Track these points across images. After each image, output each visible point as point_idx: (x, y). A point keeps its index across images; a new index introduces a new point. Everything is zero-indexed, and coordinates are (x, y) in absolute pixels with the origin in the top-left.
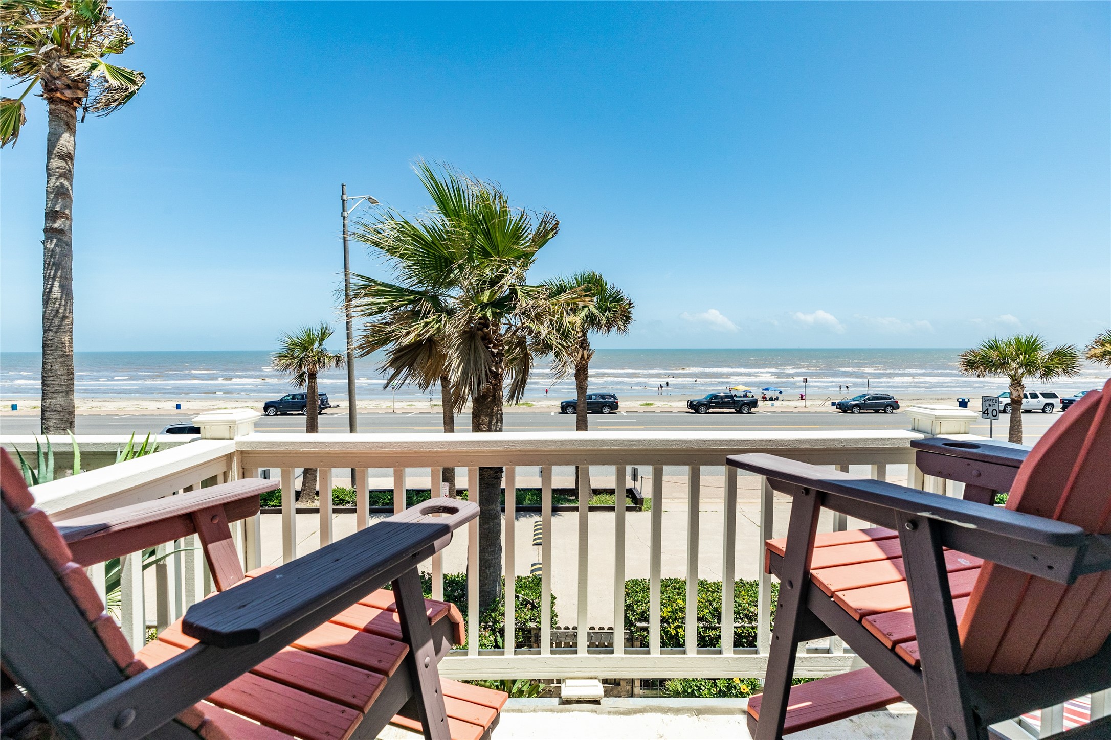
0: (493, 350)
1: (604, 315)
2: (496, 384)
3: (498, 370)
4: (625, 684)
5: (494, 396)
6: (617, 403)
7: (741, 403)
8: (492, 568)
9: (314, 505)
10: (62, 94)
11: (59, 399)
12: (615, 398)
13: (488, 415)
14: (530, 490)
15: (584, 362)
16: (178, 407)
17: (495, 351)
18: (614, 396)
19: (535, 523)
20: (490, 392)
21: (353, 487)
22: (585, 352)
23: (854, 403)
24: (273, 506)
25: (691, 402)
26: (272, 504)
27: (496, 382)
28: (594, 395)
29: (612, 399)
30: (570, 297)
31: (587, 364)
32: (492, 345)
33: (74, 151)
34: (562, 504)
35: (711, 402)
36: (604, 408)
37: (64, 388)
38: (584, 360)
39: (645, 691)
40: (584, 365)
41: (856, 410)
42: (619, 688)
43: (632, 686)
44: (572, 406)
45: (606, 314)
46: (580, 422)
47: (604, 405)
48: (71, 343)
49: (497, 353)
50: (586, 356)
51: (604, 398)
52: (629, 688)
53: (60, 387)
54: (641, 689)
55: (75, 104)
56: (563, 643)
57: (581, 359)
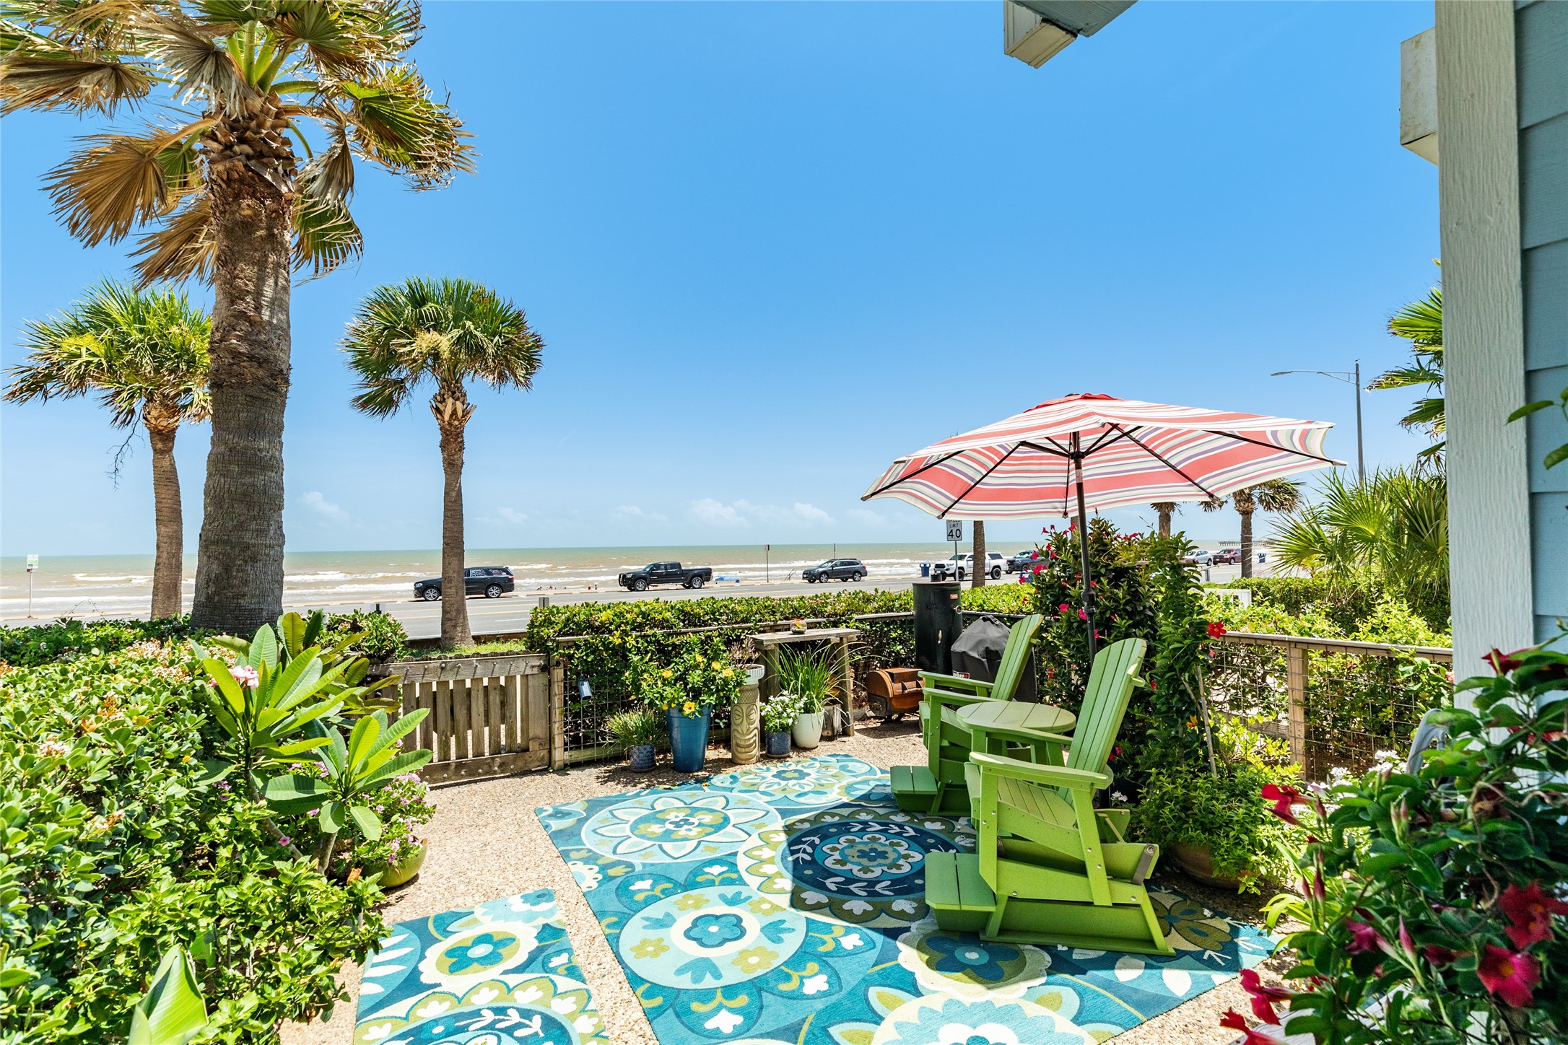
1: (492, 341)
4: (537, 748)
6: (511, 580)
7: (691, 574)
8: (260, 564)
12: (508, 573)
15: (457, 423)
18: (506, 570)
22: (459, 404)
23: (821, 570)
25: (624, 576)
28: (473, 569)
29: (504, 575)
31: (463, 427)
35: (652, 575)
36: (491, 589)
38: (457, 419)
39: (573, 753)
40: (456, 427)
41: (824, 578)
42: (527, 755)
43: (550, 748)
44: (436, 588)
45: (495, 340)
46: (451, 520)
47: (493, 583)
50: (460, 414)
51: (491, 574)
52: (544, 753)
54: (566, 750)
56: (417, 685)
57: (451, 416)
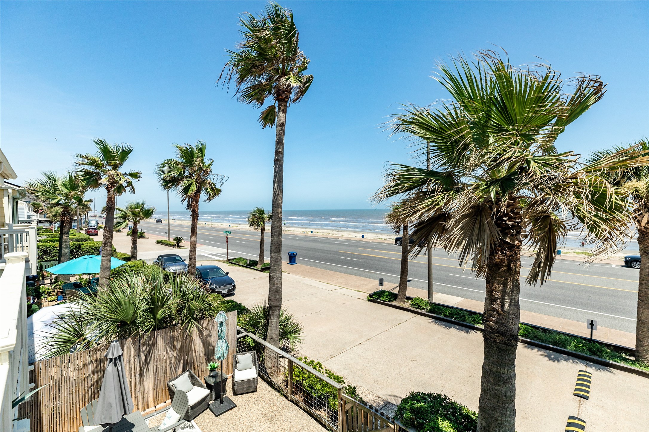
0: (508, 222)
2: (512, 255)
3: (514, 241)
5: (509, 266)
9: (404, 305)
10: (281, 96)
11: (276, 238)
13: (501, 284)
14: (577, 337)
16: (363, 236)
17: (511, 223)
19: (580, 371)
20: (504, 262)
21: (429, 298)
24: (383, 300)
26: (382, 299)
27: (511, 253)
30: (616, 160)
32: (507, 218)
33: (285, 122)
34: (615, 361)
37: (277, 234)
48: (281, 212)
49: (513, 225)
53: (276, 233)
55: (286, 100)
